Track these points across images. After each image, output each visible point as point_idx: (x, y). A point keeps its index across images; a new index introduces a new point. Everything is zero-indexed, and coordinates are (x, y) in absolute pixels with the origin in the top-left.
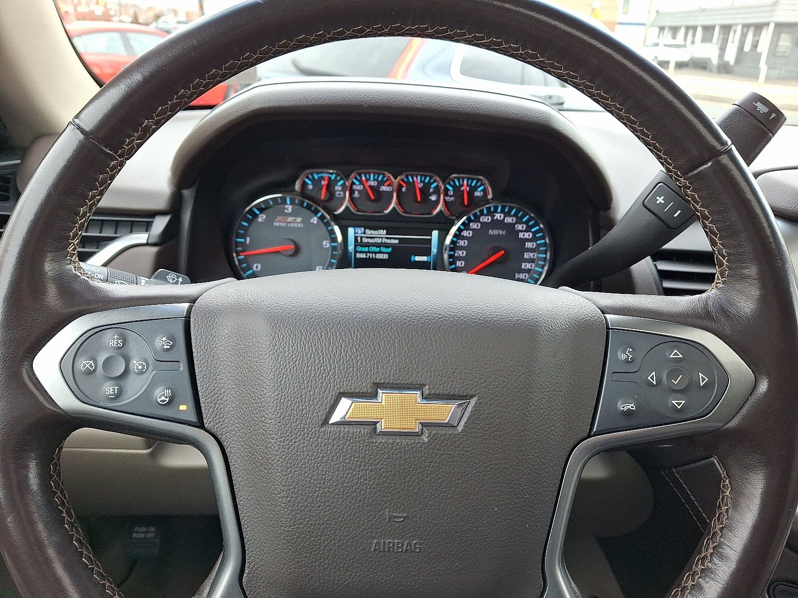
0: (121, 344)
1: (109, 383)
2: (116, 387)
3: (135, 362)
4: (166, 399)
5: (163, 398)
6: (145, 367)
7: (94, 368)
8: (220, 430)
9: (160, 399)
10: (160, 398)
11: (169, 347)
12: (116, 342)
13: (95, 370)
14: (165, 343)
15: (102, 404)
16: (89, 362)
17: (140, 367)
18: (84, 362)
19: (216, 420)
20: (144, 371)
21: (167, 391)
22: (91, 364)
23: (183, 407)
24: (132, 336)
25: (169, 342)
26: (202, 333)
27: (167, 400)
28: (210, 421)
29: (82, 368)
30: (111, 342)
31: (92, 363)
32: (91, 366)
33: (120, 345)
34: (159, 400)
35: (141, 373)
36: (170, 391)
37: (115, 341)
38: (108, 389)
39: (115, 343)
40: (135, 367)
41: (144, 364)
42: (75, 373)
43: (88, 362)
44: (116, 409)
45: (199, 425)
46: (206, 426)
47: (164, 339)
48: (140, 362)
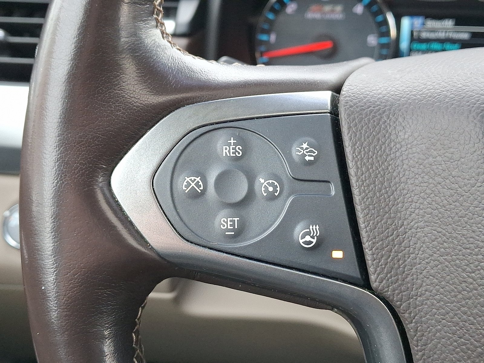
0: (241, 153)
1: (225, 212)
2: (236, 219)
3: (262, 181)
4: (312, 240)
5: (308, 238)
6: (278, 189)
7: (202, 188)
8: (399, 294)
9: (304, 240)
10: (303, 237)
11: (312, 158)
12: (233, 149)
13: (204, 192)
14: (307, 152)
15: (215, 244)
16: (195, 180)
17: (271, 189)
18: (188, 179)
19: (391, 277)
20: (276, 194)
21: (314, 227)
22: (198, 182)
23: (337, 254)
24: (255, 141)
25: (311, 151)
26: (363, 138)
27: (314, 241)
28: (382, 278)
29: (184, 188)
30: (226, 149)
31: (200, 181)
32: (197, 184)
33: (239, 153)
34: (301, 241)
35: (272, 197)
36: (317, 227)
37: (231, 147)
38: (224, 221)
39: (232, 151)
40: (263, 189)
41: (276, 183)
42: (175, 195)
43: (193, 178)
44: (236, 252)
45: (362, 283)
46: (374, 285)
47: (305, 146)
48: (271, 181)
